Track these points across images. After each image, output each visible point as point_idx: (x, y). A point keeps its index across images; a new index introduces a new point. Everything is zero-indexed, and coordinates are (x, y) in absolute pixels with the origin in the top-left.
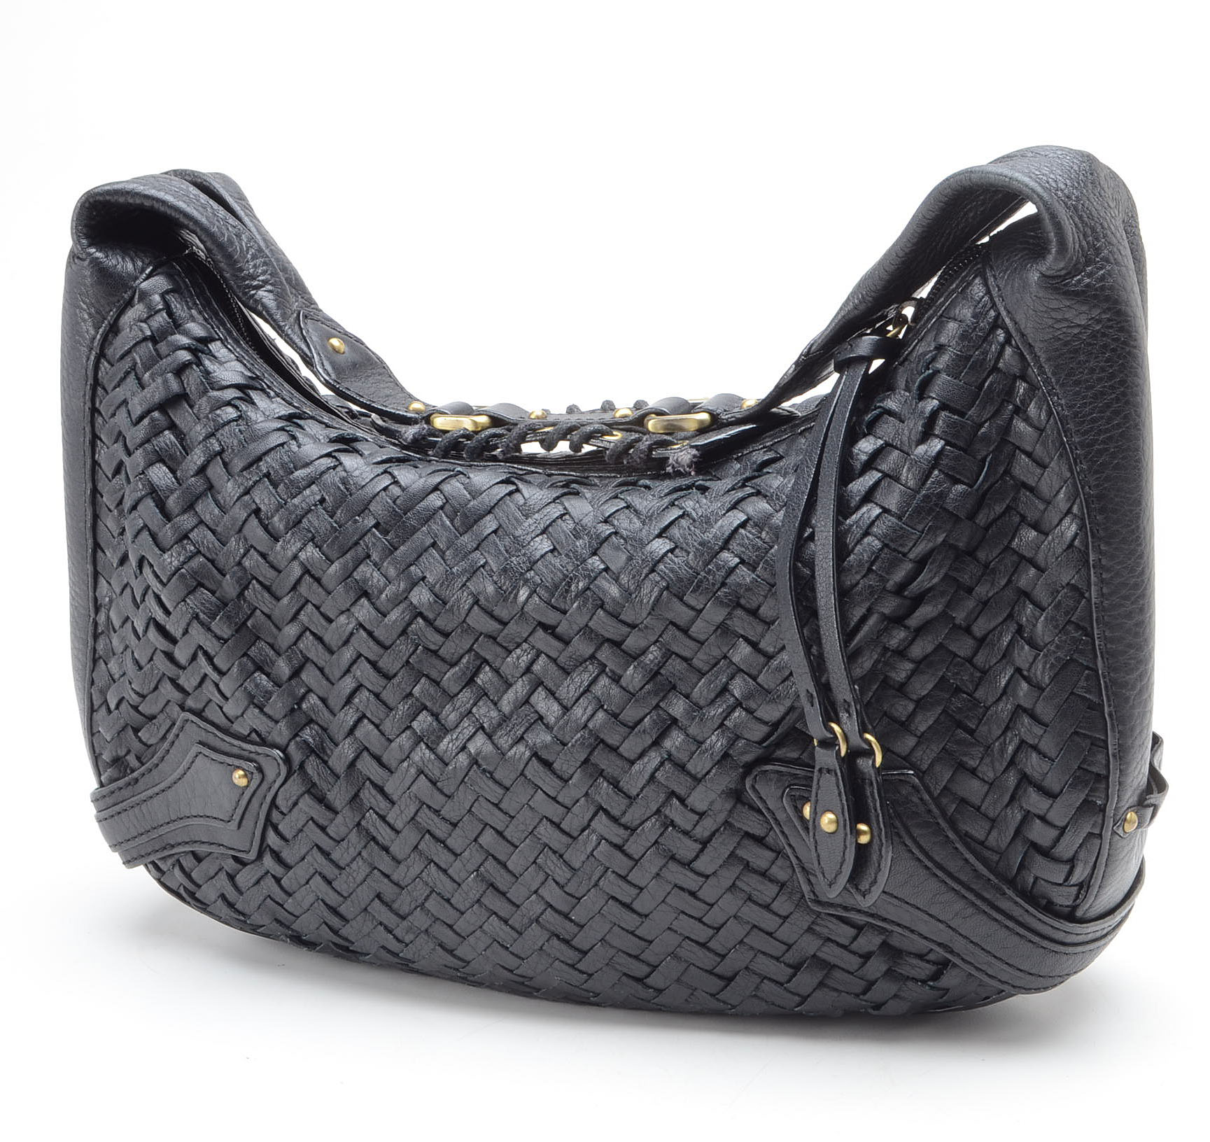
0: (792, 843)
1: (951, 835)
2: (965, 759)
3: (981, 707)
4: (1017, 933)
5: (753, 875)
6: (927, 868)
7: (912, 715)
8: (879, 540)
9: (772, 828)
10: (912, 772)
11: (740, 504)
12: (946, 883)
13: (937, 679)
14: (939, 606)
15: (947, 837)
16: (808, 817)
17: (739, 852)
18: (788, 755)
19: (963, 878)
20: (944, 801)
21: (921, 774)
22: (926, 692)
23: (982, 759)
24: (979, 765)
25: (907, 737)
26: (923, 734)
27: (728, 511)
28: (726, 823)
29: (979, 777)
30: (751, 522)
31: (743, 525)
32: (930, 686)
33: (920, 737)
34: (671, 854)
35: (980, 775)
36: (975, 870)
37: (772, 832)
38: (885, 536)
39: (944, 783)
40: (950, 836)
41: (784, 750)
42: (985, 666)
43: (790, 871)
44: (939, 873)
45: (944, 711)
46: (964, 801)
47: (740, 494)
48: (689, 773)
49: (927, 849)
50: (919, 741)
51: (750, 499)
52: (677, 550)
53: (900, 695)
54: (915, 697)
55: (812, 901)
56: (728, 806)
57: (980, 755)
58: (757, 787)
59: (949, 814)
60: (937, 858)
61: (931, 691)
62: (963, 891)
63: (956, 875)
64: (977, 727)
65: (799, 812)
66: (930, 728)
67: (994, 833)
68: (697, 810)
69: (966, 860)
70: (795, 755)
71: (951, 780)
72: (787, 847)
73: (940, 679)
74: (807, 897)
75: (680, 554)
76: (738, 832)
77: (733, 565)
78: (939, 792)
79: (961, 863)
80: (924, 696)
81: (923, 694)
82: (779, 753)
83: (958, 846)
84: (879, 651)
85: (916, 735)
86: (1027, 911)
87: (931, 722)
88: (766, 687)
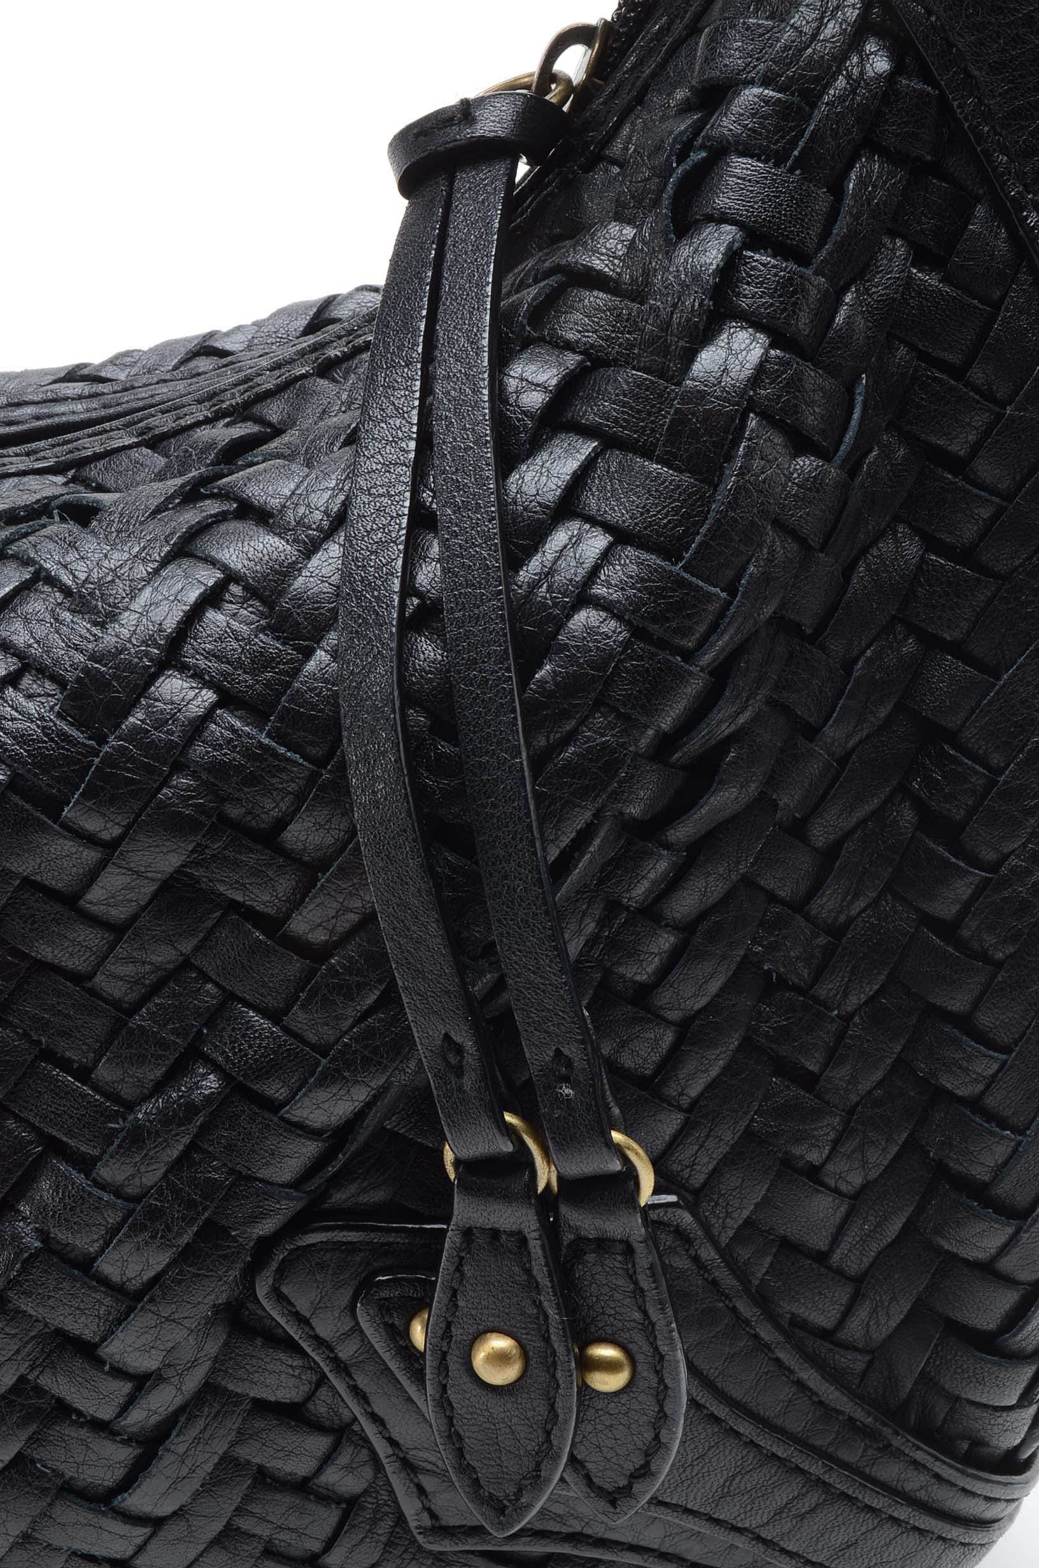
0: (376, 1410)
1: (767, 1333)
2: (797, 1151)
3: (832, 1020)
4: (915, 1528)
5: (278, 1496)
6: (715, 1419)
7: (671, 1061)
8: (619, 618)
9: (322, 1380)
10: (672, 1198)
11: (199, 543)
12: (757, 1446)
13: (733, 966)
14: (753, 786)
15: (756, 1337)
16: (421, 1347)
17: (244, 1452)
18: (364, 1199)
19: (794, 1425)
20: (744, 1253)
21: (690, 1198)
22: (702, 1002)
23: (836, 1143)
24: (828, 1158)
25: (662, 1117)
26: (695, 1102)
27: (165, 562)
28: (209, 1390)
29: (828, 1188)
30: (235, 589)
31: (212, 598)
32: (714, 986)
33: (689, 1110)
34: (59, 1482)
35: (832, 1183)
36: (821, 1403)
37: (323, 1392)
38: (636, 605)
39: (746, 1213)
40: (763, 1334)
41: (353, 1188)
42: (836, 918)
43: (368, 1472)
44: (745, 1428)
45: (747, 1044)
46: (789, 1247)
47: (190, 517)
48: (104, 1282)
49: (712, 1374)
50: (687, 1119)
51: (223, 528)
52: (26, 681)
53: (642, 1013)
54: (674, 1015)
55: (424, 1531)
56: (212, 1347)
57: (832, 1135)
58: (285, 1290)
59: (756, 1282)
60: (736, 1393)
61: (717, 995)
62: (799, 1460)
63: (779, 1422)
64: (825, 1066)
65: (399, 1336)
66: (712, 1085)
67: (862, 1313)
68: (131, 1370)
69: (801, 1385)
70: (377, 1196)
71: (765, 1203)
72: (362, 1419)
73: (740, 966)
74: (412, 1524)
75: (35, 688)
76: (235, 1404)
77: (201, 712)
78: (731, 1233)
79: (787, 1392)
80: (699, 1011)
81: (697, 1007)
82: (339, 1197)
83: (781, 1355)
84: (598, 912)
85: (680, 1109)
86: (937, 1476)
87: (714, 1072)
88: (312, 1038)
